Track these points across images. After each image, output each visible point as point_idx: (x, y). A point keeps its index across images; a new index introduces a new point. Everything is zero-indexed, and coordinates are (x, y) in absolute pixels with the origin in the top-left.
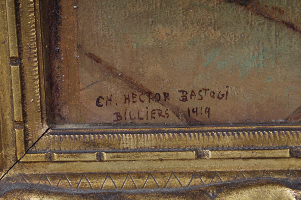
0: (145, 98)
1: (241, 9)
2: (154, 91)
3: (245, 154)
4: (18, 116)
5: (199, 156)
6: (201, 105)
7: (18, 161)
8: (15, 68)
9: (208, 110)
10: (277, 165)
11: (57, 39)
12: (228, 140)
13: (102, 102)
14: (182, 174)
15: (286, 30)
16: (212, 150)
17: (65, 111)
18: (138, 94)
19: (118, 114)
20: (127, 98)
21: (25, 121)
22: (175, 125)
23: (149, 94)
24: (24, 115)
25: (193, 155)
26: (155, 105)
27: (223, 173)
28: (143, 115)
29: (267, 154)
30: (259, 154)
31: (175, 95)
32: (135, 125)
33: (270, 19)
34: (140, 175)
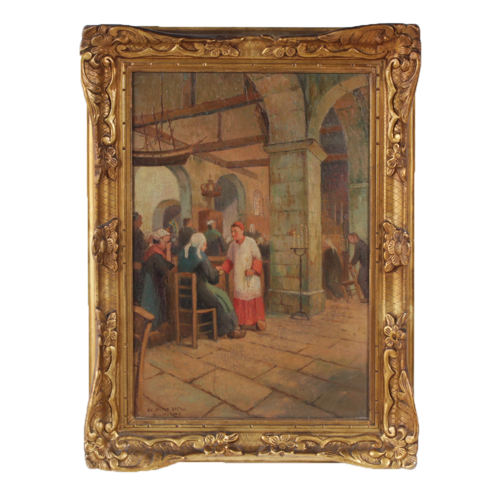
0: (162, 410)
1: (189, 385)
2: (164, 408)
3: (190, 426)
4: (126, 414)
5: (177, 427)
6: (178, 412)
7: (125, 427)
8: (126, 400)
9: (180, 414)
10: (199, 430)
11: (137, 392)
12: (185, 422)
13: (150, 411)
14: (172, 432)
15: (202, 391)
16: (181, 425)
17: (139, 413)
18: (160, 409)
19: (154, 415)
20: (156, 410)
21: (127, 415)
22: (170, 418)
23: (163, 408)
24: (127, 413)
25: (175, 426)
26: (164, 412)
27: (183, 432)
28: (161, 414)
29: (196, 426)
30: (193, 426)
31: (171, 409)
32: (158, 417)
33: (197, 388)
34: (159, 432)
